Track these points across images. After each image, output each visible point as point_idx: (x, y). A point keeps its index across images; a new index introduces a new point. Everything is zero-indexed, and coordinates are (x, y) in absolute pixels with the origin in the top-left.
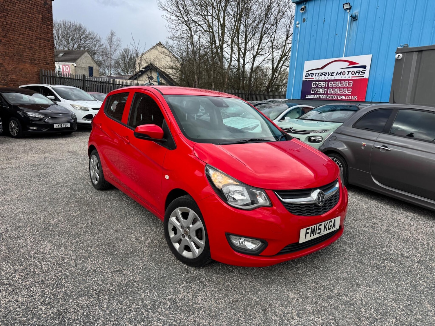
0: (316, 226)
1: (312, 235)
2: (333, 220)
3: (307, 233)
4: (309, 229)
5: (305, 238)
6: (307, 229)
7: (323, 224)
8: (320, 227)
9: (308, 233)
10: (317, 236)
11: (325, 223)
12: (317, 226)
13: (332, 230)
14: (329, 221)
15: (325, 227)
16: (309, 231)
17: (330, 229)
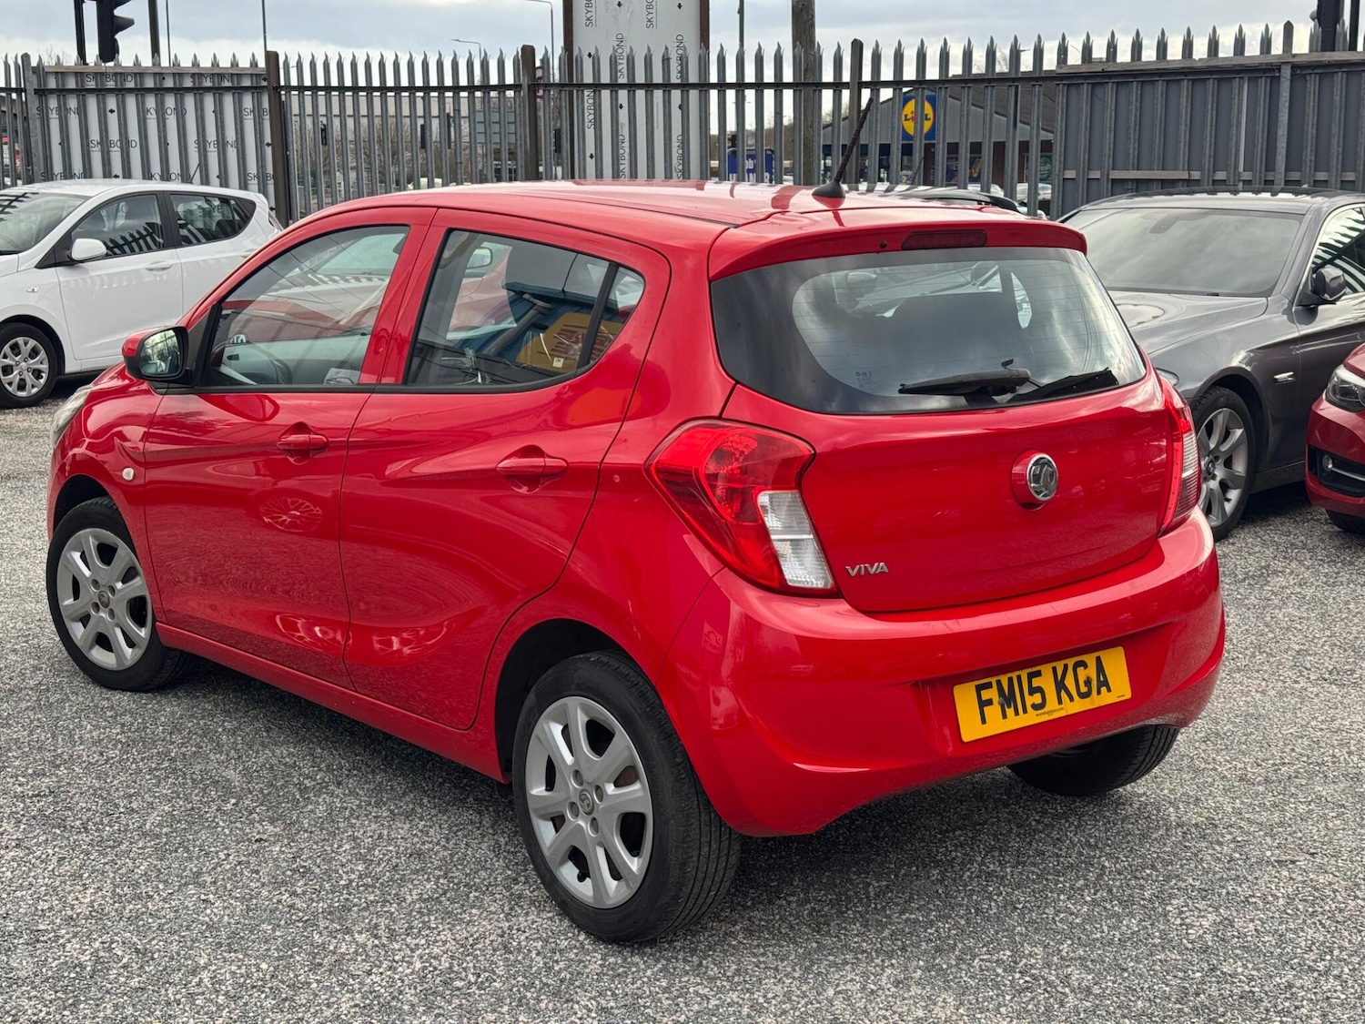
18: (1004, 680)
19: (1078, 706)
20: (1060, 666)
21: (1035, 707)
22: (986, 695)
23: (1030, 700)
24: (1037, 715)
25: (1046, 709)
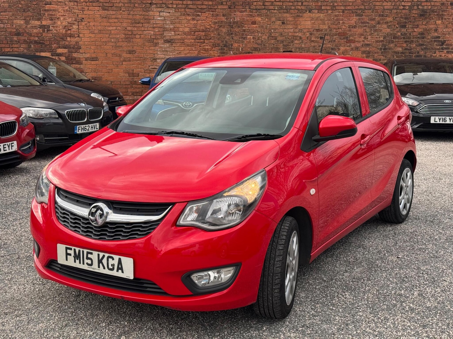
0: (81, 250)
1: (77, 261)
2: (116, 257)
3: (67, 254)
4: (71, 249)
5: (67, 260)
6: (67, 248)
7: (95, 253)
8: (89, 256)
9: (70, 255)
10: (85, 267)
11: (99, 255)
12: (83, 252)
13: (114, 273)
14: (107, 255)
15: (100, 261)
16: (72, 252)
17: (112, 270)
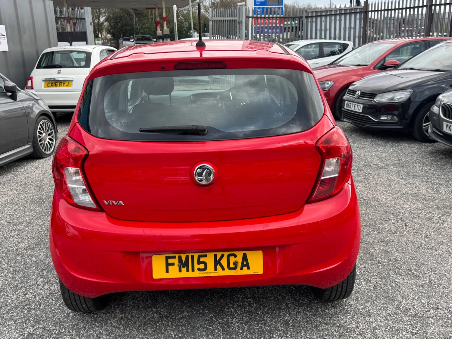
18: (184, 257)
19: (227, 272)
20: (219, 255)
21: (199, 269)
22: (170, 261)
23: (196, 266)
24: (200, 273)
25: (206, 271)
